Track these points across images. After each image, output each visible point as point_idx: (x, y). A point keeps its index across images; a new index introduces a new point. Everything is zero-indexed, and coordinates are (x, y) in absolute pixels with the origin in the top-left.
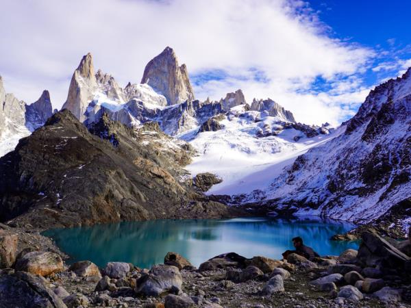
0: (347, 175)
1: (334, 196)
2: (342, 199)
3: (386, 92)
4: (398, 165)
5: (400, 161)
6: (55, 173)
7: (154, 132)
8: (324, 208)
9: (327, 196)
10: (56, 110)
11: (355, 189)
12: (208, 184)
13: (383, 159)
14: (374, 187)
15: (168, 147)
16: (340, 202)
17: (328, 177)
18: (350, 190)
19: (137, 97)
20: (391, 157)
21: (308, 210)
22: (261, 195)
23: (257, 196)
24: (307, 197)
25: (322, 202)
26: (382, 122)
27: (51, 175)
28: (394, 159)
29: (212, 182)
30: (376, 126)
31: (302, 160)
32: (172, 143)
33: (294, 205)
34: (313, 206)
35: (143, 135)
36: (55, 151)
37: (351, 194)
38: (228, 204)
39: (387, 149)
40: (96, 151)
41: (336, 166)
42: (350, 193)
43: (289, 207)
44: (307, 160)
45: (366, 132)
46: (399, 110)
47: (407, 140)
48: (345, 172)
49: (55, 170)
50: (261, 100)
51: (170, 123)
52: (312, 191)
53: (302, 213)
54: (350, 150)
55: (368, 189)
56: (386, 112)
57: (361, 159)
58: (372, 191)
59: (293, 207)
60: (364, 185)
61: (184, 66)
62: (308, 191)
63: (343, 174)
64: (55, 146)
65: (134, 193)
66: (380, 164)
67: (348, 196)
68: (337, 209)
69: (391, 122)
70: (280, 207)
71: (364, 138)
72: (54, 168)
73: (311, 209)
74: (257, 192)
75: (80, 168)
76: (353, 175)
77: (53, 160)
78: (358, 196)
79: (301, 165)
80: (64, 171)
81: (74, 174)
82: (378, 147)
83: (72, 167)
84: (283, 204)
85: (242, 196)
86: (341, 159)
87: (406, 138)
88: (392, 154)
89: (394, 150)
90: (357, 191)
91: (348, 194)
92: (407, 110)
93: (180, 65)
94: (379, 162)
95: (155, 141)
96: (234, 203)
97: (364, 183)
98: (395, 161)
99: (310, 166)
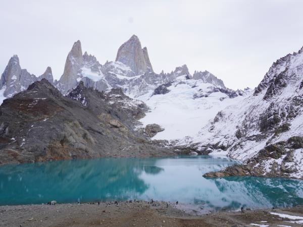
0: (250, 125)
1: (239, 141)
2: (243, 143)
3: (285, 64)
4: (285, 118)
5: (287, 115)
6: (25, 124)
7: (118, 95)
8: (231, 150)
9: (234, 141)
10: (56, 80)
11: (254, 136)
12: (154, 132)
13: (274, 114)
14: (267, 135)
15: (128, 105)
16: (242, 145)
17: (237, 127)
18: (250, 137)
19: (112, 71)
20: (280, 112)
21: (220, 151)
22: (190, 140)
23: (187, 140)
24: (220, 142)
25: (230, 146)
26: (277, 85)
27: (22, 125)
28: (282, 113)
29: (157, 131)
30: (273, 89)
31: (221, 115)
32: (131, 103)
33: (210, 147)
34: (223, 148)
35: (111, 97)
36: (28, 108)
37: (251, 140)
38: (166, 146)
39: (278, 106)
40: (60, 108)
41: (243, 119)
42: (249, 139)
43: (206, 149)
44: (225, 115)
45: (267, 93)
46: (291, 77)
47: (293, 99)
48: (248, 123)
49: (26, 122)
50: (201, 72)
51: (133, 89)
52: (224, 137)
53: (215, 153)
54: (254, 107)
55: (262, 136)
56: (281, 78)
57: (260, 113)
58: (265, 137)
59: (209, 149)
60: (260, 133)
61: (145, 48)
62: (221, 137)
63: (247, 125)
64: (28, 105)
65: (87, 139)
66: (272, 117)
67: (248, 141)
68: (239, 150)
69: (284, 85)
70: (200, 149)
71: (265, 98)
72: (25, 120)
73: (222, 151)
74: (188, 138)
75: (45, 120)
76: (254, 126)
77: (26, 115)
78: (255, 141)
79: (220, 118)
80: (32, 123)
81: (38, 124)
82: (272, 105)
83: (39, 120)
84: (203, 146)
85: (176, 140)
86: (247, 114)
87: (292, 98)
88: (282, 110)
89: (283, 106)
90: (255, 137)
91: (248, 139)
92: (297, 77)
93: (142, 48)
94: (272, 115)
95: (119, 101)
96: (170, 145)
97: (260, 131)
98: (283, 114)
99: (226, 119)
